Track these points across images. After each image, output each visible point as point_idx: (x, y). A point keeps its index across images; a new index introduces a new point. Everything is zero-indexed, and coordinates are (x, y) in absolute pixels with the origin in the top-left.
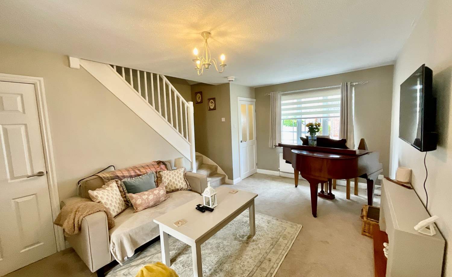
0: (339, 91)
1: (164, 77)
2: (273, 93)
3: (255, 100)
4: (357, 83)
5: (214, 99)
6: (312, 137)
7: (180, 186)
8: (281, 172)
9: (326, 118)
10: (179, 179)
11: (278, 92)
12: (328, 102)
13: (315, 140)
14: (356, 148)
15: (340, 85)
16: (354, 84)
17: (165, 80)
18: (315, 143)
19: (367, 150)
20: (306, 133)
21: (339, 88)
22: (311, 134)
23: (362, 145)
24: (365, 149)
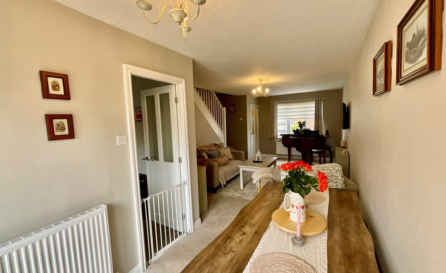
0: (314, 102)
1: (214, 92)
2: (272, 101)
3: (258, 106)
4: (324, 98)
5: (234, 105)
6: (301, 129)
7: (230, 157)
8: (277, 155)
9: (306, 119)
10: (229, 154)
11: (275, 101)
12: (307, 108)
13: (302, 131)
14: (324, 134)
15: (315, 98)
16: (322, 98)
17: (214, 94)
18: (303, 132)
19: (329, 135)
20: (297, 127)
21: (314, 100)
22: (300, 128)
23: (327, 133)
24: (328, 135)
